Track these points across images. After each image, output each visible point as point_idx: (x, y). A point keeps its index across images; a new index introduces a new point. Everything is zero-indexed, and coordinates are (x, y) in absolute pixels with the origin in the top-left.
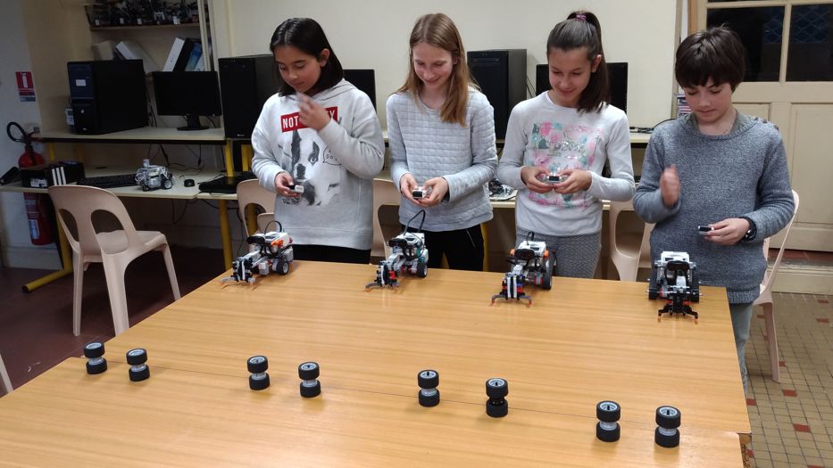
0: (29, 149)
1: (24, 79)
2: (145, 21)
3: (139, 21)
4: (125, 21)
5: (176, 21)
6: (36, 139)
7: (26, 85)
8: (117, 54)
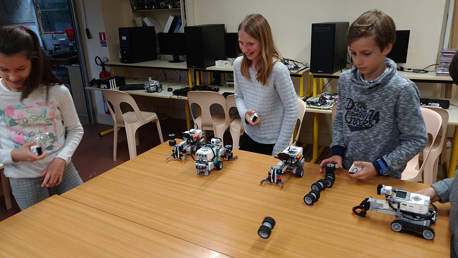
0: (104, 69)
1: (102, 35)
2: (156, 7)
3: (153, 7)
4: (147, 7)
5: (170, 7)
6: (107, 65)
7: (103, 39)
8: (144, 23)
